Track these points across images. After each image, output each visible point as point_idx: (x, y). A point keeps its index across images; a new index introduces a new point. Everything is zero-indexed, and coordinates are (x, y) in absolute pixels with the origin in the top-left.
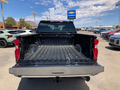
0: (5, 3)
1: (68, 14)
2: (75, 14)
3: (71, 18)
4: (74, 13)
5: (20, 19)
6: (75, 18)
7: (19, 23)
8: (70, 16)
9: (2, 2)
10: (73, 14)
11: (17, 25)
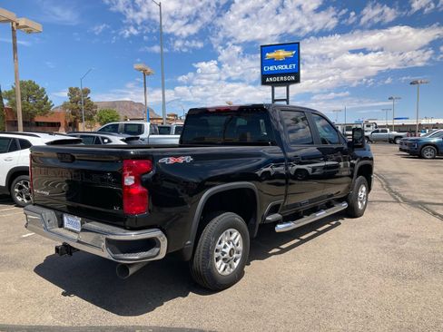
0: (30, 32)
1: (264, 62)
2: (296, 59)
3: (277, 79)
4: (290, 54)
5: (71, 89)
6: (297, 80)
7: (65, 106)
8: (271, 68)
9: (17, 24)
10: (287, 61)
11: (53, 113)
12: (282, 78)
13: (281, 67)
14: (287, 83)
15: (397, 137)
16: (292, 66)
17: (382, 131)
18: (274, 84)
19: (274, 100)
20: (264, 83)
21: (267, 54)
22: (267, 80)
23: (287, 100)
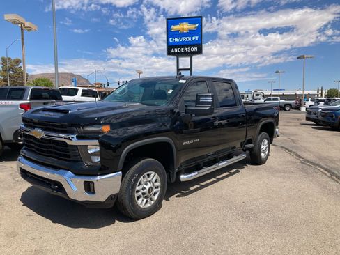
12: (186, 49)
13: (185, 39)
14: (190, 54)
15: (286, 105)
16: (195, 38)
17: (274, 99)
18: (178, 55)
19: (179, 70)
20: (169, 53)
21: (173, 27)
22: (173, 51)
23: (190, 70)
